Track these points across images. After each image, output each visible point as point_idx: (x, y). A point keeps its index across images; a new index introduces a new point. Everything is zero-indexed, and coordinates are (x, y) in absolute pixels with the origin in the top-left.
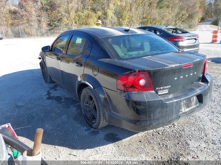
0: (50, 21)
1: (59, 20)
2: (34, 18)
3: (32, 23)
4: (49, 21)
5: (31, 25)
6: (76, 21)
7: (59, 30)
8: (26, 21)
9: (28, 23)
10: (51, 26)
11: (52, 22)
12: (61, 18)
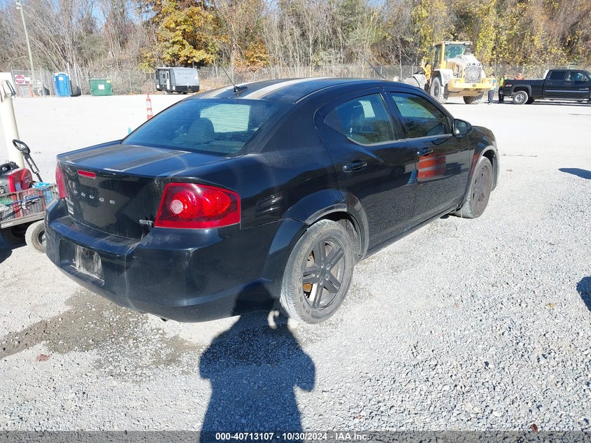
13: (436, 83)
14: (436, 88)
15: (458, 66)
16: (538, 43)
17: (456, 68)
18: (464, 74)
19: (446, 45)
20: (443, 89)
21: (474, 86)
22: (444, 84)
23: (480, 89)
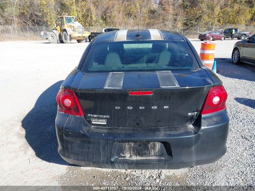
0: (187, 20)
1: (198, 18)
2: (170, 17)
3: (167, 23)
4: (185, 20)
5: (166, 25)
6: (220, 19)
7: (195, 30)
8: (161, 20)
9: (163, 22)
10: (187, 25)
11: (189, 21)
12: (201, 16)
13: (65, 34)
14: (65, 36)
15: (73, 27)
16: (94, 18)
17: (72, 28)
18: (77, 30)
19: (65, 17)
20: (69, 37)
21: (82, 35)
22: (69, 35)
23: (84, 36)
